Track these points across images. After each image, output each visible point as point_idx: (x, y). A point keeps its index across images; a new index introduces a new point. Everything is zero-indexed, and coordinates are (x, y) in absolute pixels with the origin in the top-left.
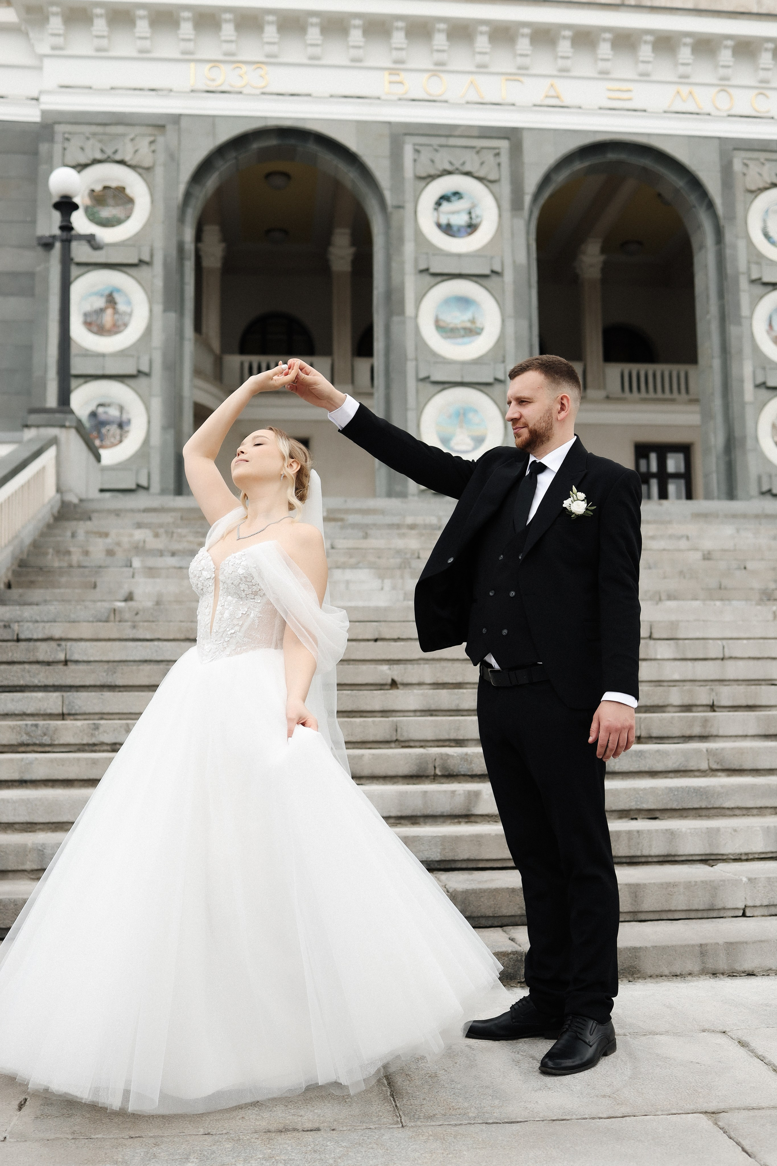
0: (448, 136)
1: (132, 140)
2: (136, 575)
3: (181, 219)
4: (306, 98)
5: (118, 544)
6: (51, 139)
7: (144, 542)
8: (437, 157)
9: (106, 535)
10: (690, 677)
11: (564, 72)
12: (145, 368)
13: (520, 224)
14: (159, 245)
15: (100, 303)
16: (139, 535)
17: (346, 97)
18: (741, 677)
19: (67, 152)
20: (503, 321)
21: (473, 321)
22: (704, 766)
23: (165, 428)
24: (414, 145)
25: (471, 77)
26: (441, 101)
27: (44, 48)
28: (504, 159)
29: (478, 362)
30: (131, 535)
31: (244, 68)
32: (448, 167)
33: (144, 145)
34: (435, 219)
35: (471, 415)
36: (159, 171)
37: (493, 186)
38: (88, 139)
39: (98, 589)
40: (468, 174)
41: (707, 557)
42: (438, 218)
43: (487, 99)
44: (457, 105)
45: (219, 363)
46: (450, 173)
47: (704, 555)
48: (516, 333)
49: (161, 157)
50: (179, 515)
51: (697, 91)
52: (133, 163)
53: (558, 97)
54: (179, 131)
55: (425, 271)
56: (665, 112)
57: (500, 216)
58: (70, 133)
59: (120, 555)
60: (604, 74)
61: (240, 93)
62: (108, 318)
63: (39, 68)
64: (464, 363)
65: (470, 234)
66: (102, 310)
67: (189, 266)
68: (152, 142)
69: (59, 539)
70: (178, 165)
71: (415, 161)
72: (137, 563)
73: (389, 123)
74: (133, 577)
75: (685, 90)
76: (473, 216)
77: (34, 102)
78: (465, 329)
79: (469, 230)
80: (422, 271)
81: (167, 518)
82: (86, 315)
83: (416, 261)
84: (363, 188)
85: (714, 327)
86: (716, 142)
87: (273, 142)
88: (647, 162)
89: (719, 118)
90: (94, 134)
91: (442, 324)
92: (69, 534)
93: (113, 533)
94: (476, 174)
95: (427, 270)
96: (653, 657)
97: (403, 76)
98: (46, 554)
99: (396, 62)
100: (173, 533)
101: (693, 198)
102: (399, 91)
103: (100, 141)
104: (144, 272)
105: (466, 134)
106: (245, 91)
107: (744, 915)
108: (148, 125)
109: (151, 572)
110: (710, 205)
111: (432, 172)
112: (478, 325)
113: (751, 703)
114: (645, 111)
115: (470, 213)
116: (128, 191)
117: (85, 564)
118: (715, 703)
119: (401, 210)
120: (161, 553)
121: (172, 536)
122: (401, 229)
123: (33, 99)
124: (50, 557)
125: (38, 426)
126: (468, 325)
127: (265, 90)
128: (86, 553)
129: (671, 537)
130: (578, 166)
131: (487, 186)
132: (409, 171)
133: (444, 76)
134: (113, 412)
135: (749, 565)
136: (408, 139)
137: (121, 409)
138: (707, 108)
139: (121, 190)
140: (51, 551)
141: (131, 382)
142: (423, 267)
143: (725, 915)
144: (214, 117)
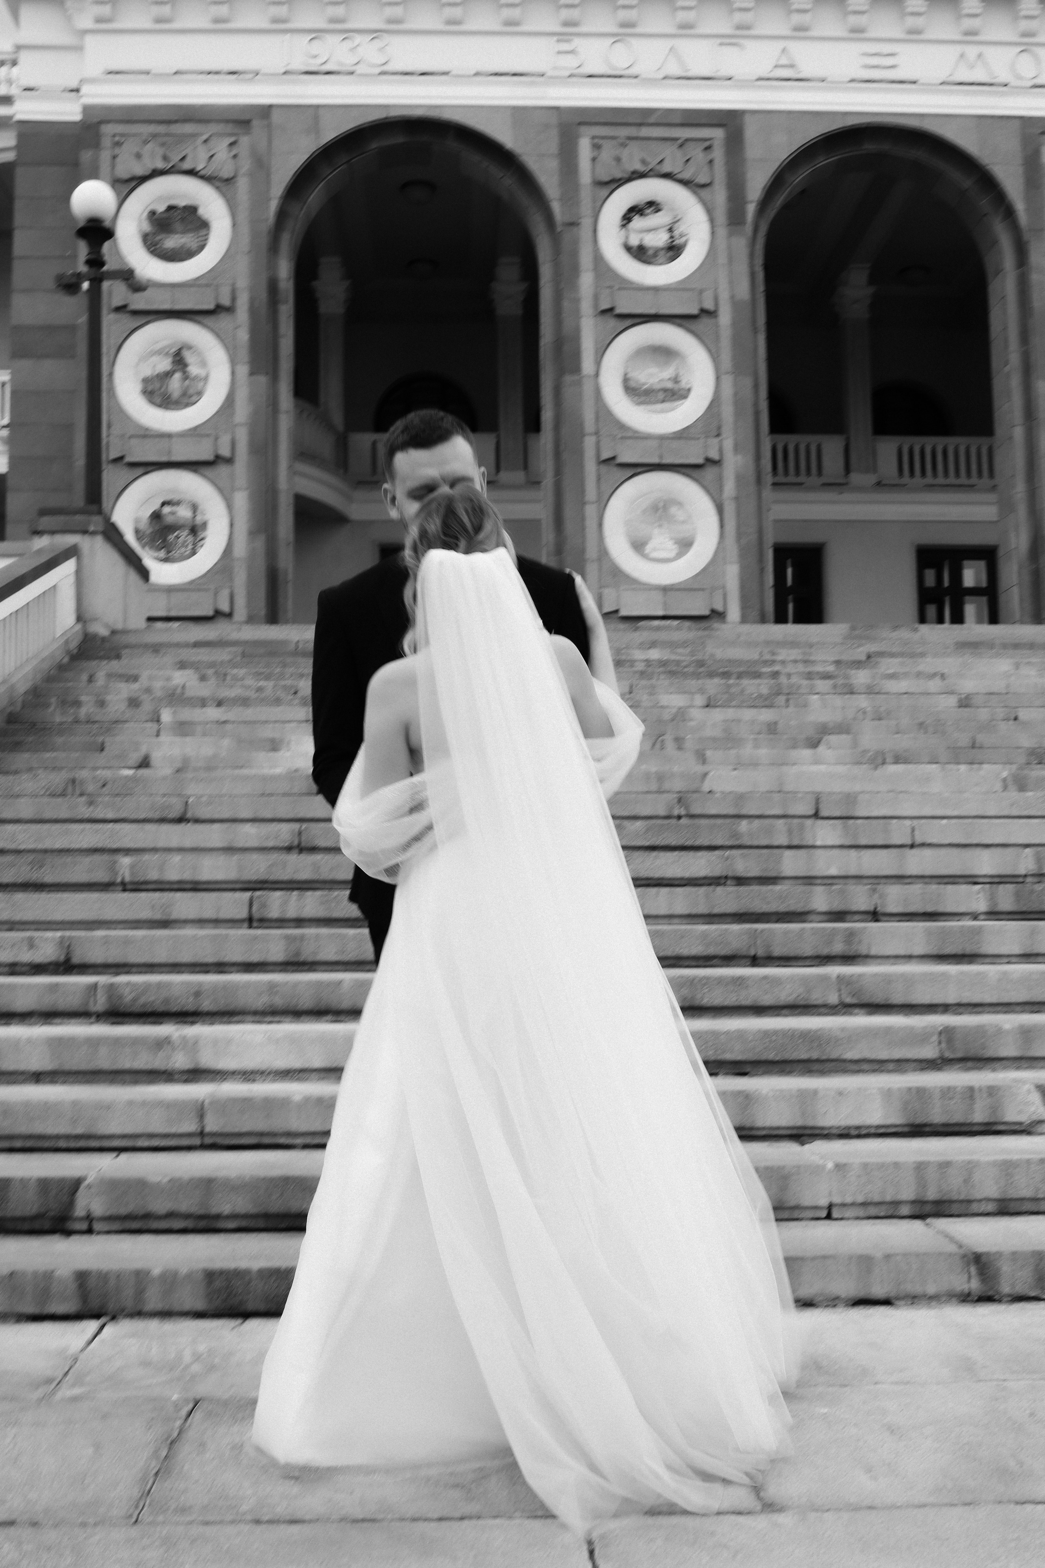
0: (640, 125)
1: (206, 141)
2: (162, 733)
3: (274, 248)
4: (443, 78)
5: (148, 690)
6: (96, 145)
7: (184, 687)
8: (625, 154)
9: (135, 678)
10: (853, 871)
11: (801, 31)
12: (225, 452)
13: (741, 244)
14: (243, 283)
15: (165, 364)
16: (179, 678)
17: (496, 74)
18: (928, 872)
19: (118, 160)
20: (718, 379)
21: (676, 380)
22: (833, 999)
23: (253, 533)
24: (593, 138)
25: (670, 43)
26: (629, 77)
27: (85, 21)
28: (718, 154)
29: (682, 435)
30: (168, 679)
31: (358, 39)
32: (639, 167)
33: (221, 148)
34: (622, 240)
35: (673, 510)
36: (243, 185)
37: (704, 193)
38: (146, 142)
39: (104, 753)
40: (667, 176)
41: (965, 703)
42: (627, 237)
43: (695, 71)
44: (651, 82)
45: (342, 445)
46: (642, 175)
47: (960, 700)
48: (736, 394)
49: (246, 165)
50: (239, 649)
51: (990, 52)
52: (208, 172)
53: (792, 66)
54: (269, 126)
55: (608, 311)
56: (942, 84)
57: (713, 233)
58: (122, 135)
59: (147, 707)
60: (857, 33)
61: (352, 73)
62: (175, 384)
63: (78, 49)
64: (662, 438)
65: (673, 259)
66: (168, 375)
67: (286, 312)
68: (232, 144)
69: (70, 684)
70: (268, 175)
71: (594, 159)
72: (166, 716)
73: (557, 109)
74: (158, 735)
75: (972, 51)
76: (676, 233)
77: (74, 94)
78: (665, 390)
79: (671, 253)
80: (604, 312)
81: (223, 655)
82: (146, 381)
83: (596, 298)
84: (524, 199)
85: (1015, 383)
86: (1017, 123)
87: (399, 139)
88: (919, 154)
89: (1020, 90)
90: (155, 136)
91: (632, 384)
92: (84, 677)
93: (145, 675)
94: (680, 176)
95: (611, 310)
96: (810, 843)
97: (577, 42)
98: (48, 705)
99: (566, 24)
100: (225, 675)
101: (984, 203)
102: (569, 63)
103: (163, 145)
104: (223, 322)
105: (664, 121)
106: (360, 69)
107: (829, 1217)
108: (227, 121)
109: (183, 728)
110: (1009, 213)
111: (618, 175)
112: (683, 384)
113: (930, 909)
114: (914, 82)
115: (671, 230)
116: (201, 212)
117: (97, 718)
118: (878, 909)
119: (575, 229)
120: (203, 703)
121: (224, 680)
122: (575, 254)
123: (72, 91)
124: (52, 709)
125: (53, 532)
126: (669, 385)
127: (386, 68)
128: (102, 704)
129: (919, 675)
130: (822, 161)
131: (695, 193)
132: (585, 174)
133: (634, 41)
134: (184, 513)
135: (1023, 714)
136: (583, 129)
137: (195, 508)
138: (1003, 76)
139: (192, 210)
140: (53, 700)
141: (208, 471)
142: (605, 306)
143: (800, 1216)
144: (317, 107)
